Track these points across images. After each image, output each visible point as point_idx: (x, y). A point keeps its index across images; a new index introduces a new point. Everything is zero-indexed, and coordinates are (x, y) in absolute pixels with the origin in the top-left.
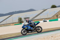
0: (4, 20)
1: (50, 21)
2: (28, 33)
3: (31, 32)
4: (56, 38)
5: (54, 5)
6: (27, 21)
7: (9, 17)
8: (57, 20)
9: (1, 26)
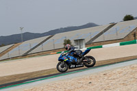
0: (39, 45)
1: (121, 44)
2: (70, 68)
3: (75, 67)
4: (112, 77)
5: (129, 16)
6: (67, 49)
7: (47, 39)
8: (135, 43)
9: (34, 56)
